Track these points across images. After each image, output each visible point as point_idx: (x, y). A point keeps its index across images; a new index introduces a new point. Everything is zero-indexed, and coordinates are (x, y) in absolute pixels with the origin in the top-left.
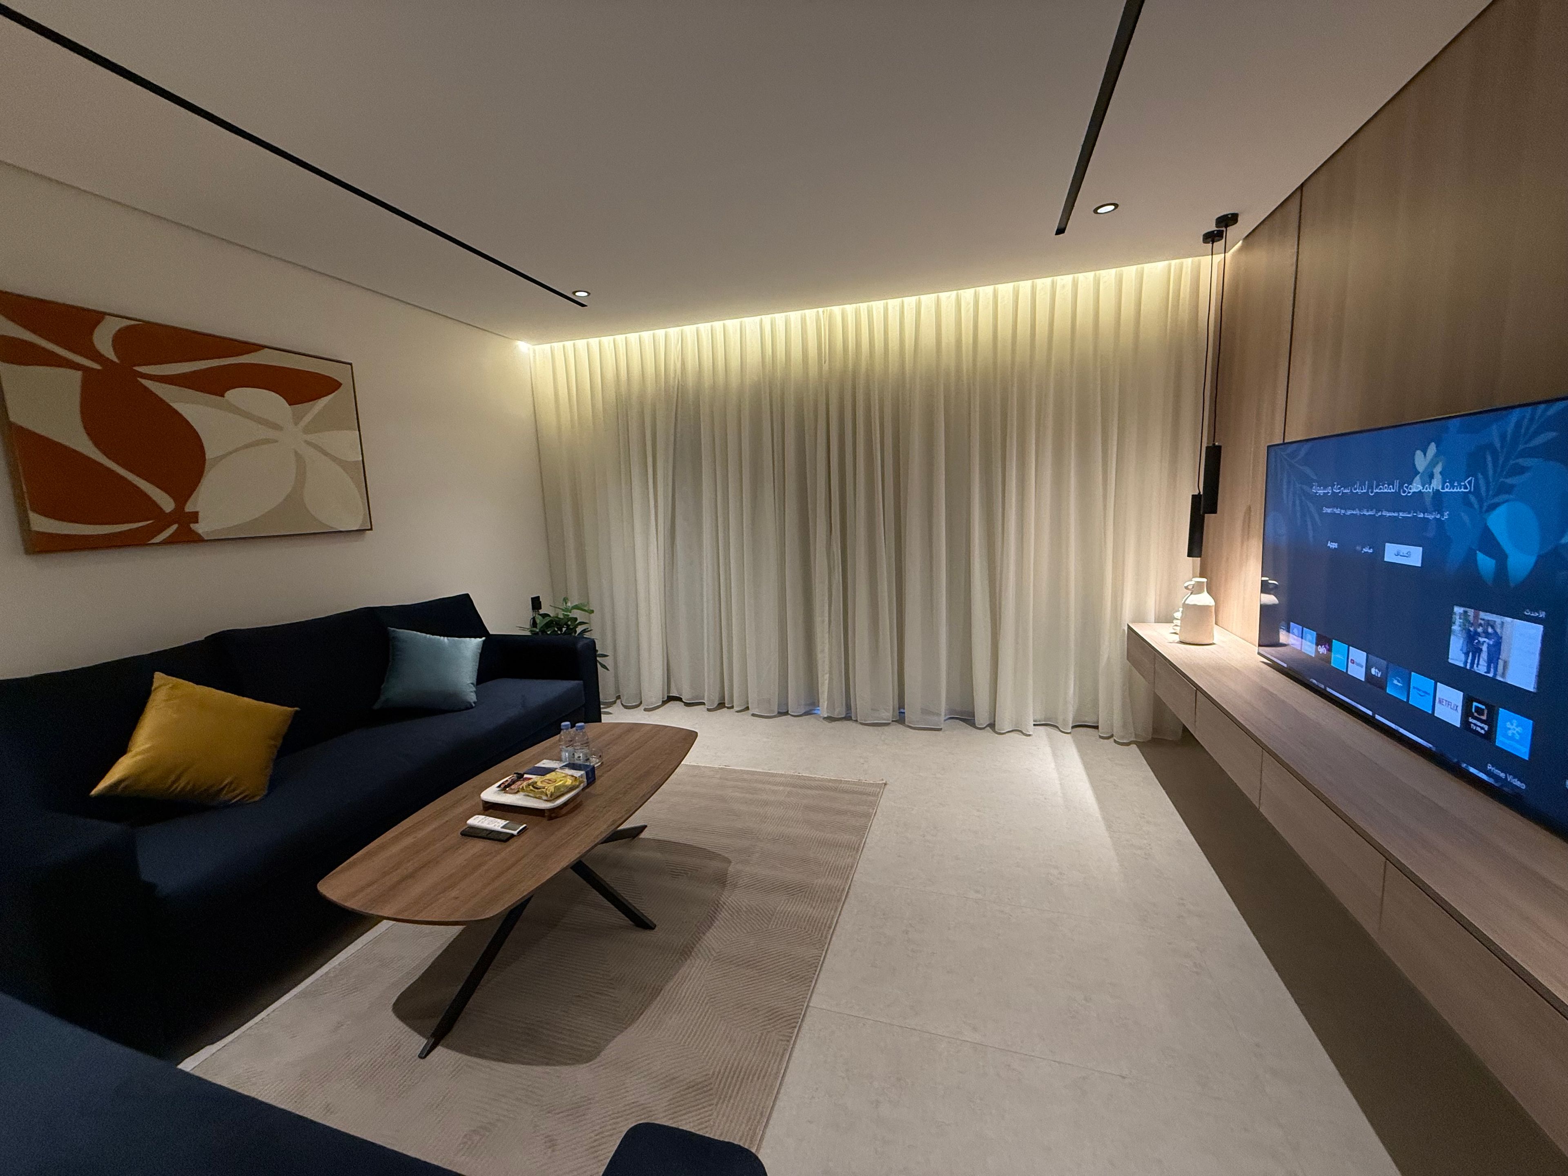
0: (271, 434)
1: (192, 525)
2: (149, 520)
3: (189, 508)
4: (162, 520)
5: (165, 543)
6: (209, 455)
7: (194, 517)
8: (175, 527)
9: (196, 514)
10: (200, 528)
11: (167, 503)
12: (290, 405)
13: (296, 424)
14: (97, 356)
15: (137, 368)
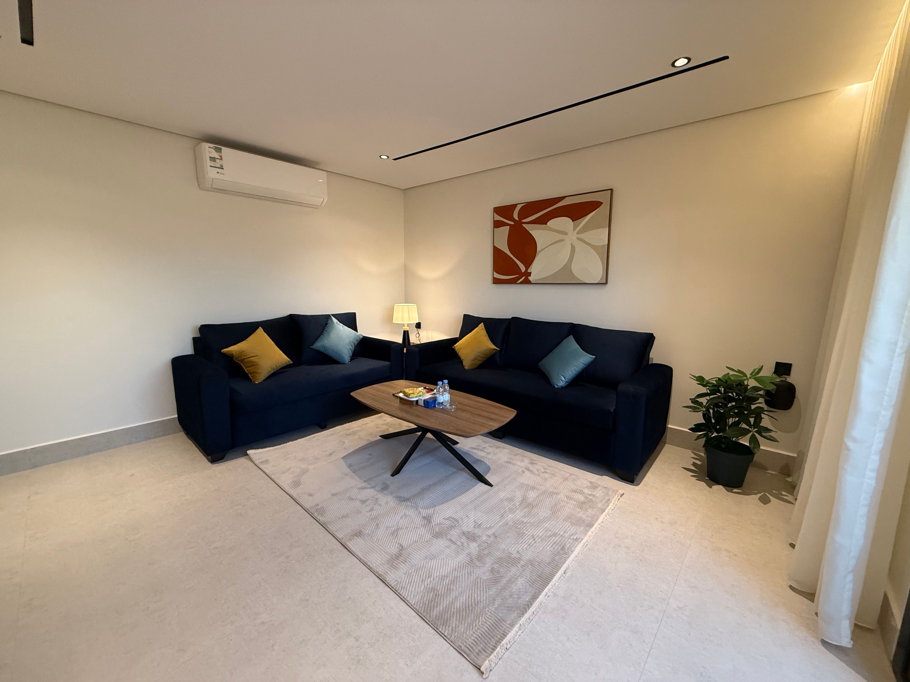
0: (561, 237)
1: (529, 277)
2: (517, 275)
3: (529, 271)
4: (521, 274)
5: (521, 283)
6: (538, 250)
7: (530, 274)
8: (524, 277)
9: (531, 273)
10: (530, 278)
11: (523, 268)
12: (573, 221)
13: (574, 230)
14: (512, 219)
15: (523, 221)
